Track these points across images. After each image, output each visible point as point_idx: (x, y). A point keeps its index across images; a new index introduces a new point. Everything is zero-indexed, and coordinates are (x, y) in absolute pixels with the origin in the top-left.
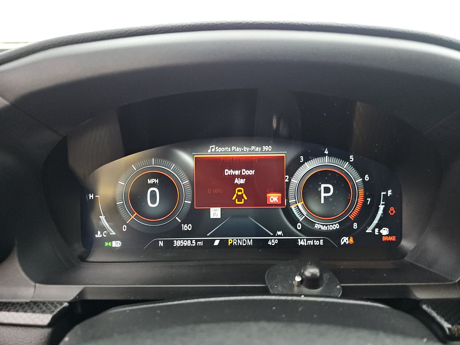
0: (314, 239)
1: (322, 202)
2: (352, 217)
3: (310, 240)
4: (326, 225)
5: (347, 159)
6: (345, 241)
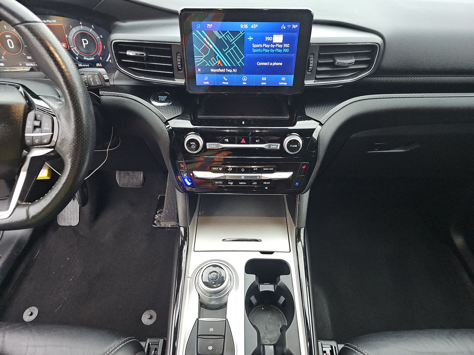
0: (85, 64)
1: (84, 47)
2: (99, 54)
3: (83, 64)
4: (89, 58)
5: (91, 28)
6: (98, 65)
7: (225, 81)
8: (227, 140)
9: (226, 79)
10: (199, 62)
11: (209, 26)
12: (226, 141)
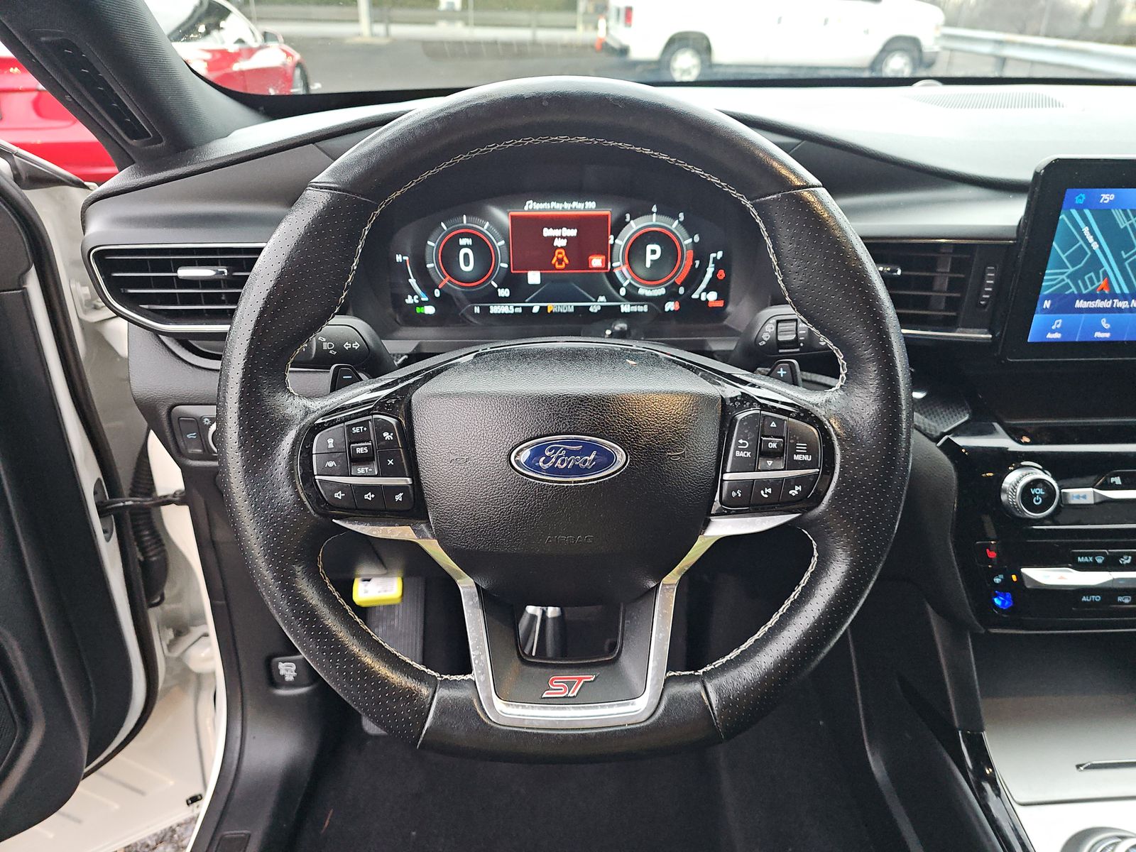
0: (637, 306)
1: (648, 265)
2: (678, 282)
3: (633, 306)
4: (652, 290)
5: (676, 218)
6: (670, 307)
7: (1104, 330)
8: (1118, 480)
9: (1107, 326)
10: (1052, 286)
11: (1106, 200)
12: (1114, 482)
